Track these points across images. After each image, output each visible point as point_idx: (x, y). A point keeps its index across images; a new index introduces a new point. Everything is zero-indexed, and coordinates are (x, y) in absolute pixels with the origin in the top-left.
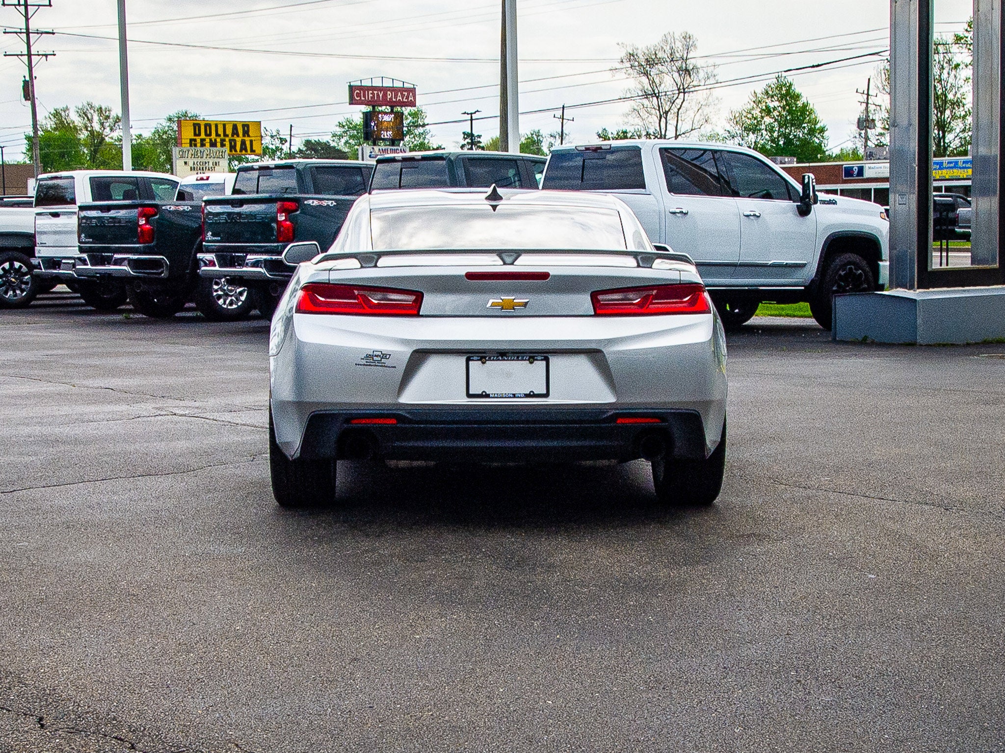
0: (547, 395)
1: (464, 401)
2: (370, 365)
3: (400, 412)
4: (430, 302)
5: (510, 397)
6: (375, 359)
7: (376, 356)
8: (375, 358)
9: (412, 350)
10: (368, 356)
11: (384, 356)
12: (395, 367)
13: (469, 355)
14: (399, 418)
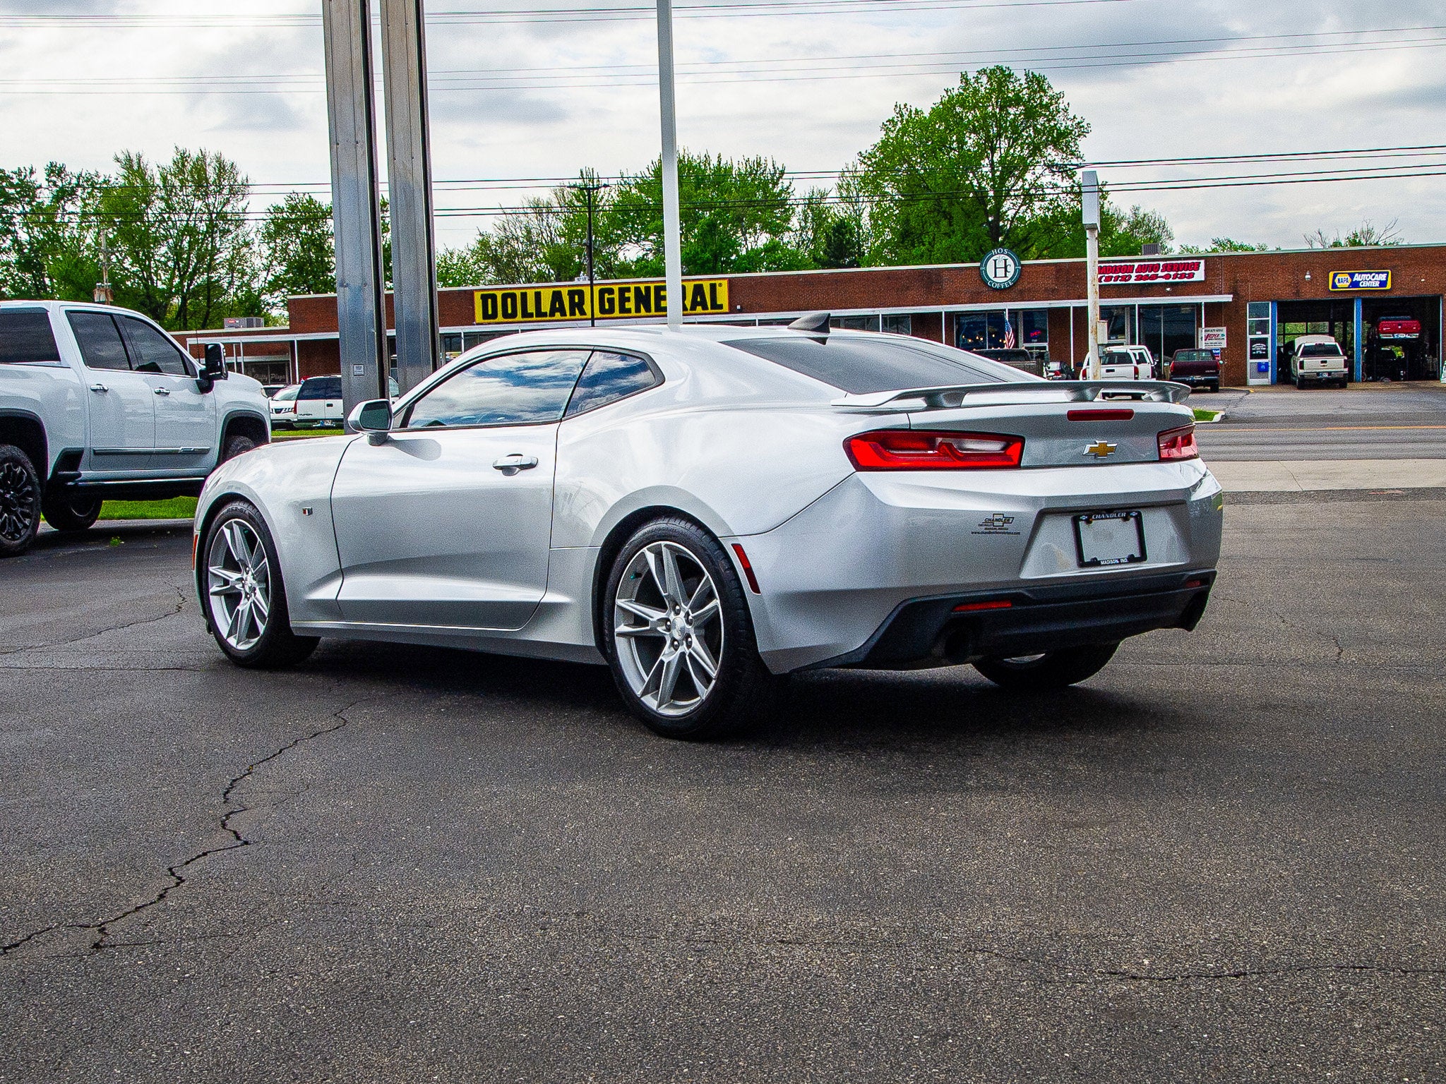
0: (1143, 557)
1: (1075, 572)
2: (990, 533)
3: (1020, 591)
4: (1034, 449)
5: (1116, 564)
6: (995, 525)
7: (997, 520)
8: (996, 523)
9: (1038, 510)
10: (989, 522)
11: (1007, 519)
12: (1019, 533)
13: (1075, 514)
14: (1017, 599)
